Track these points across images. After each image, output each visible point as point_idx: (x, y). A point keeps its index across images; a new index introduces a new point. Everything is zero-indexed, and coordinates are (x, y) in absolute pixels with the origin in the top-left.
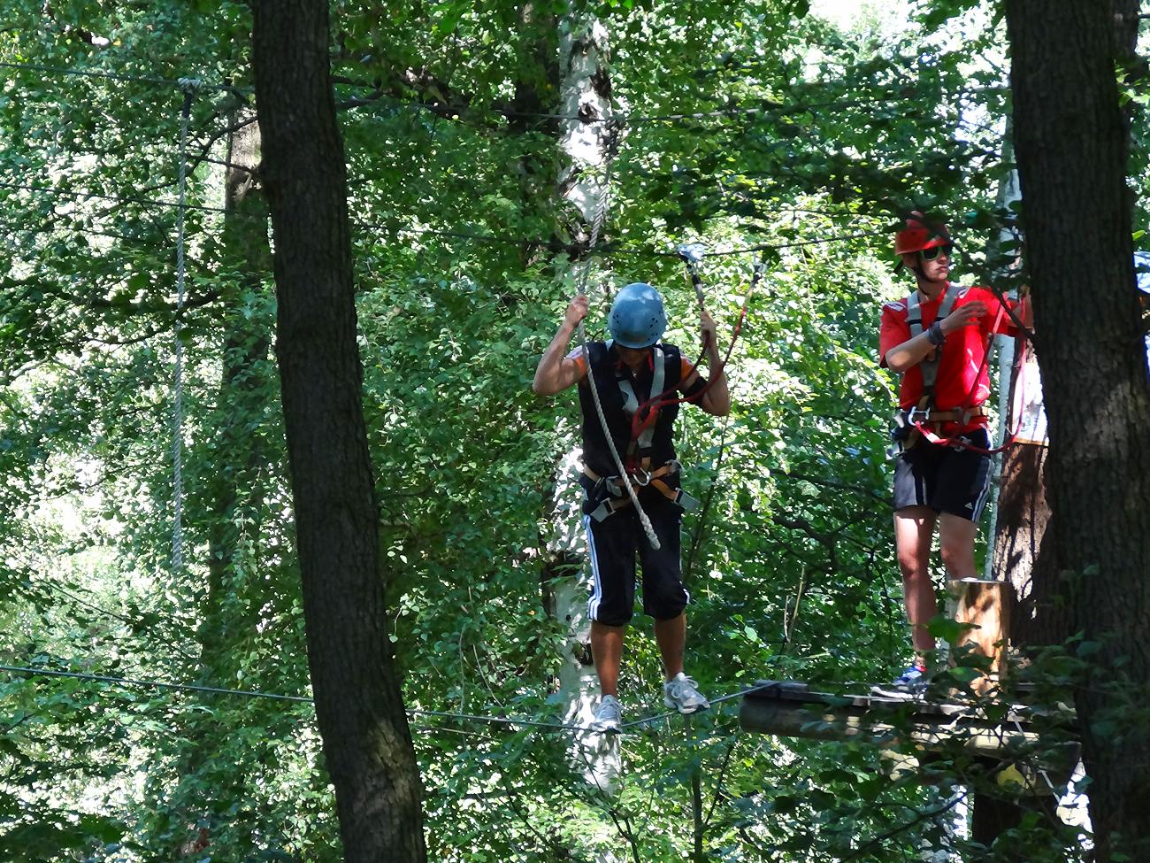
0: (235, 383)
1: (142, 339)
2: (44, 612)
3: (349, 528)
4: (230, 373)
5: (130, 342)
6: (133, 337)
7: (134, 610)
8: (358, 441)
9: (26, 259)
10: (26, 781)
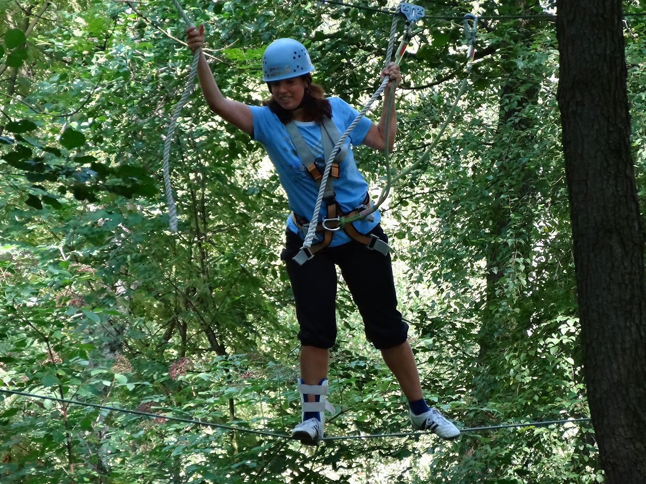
0: (509, 124)
1: (430, 85)
2: (346, 317)
3: (618, 250)
4: (505, 116)
5: (419, 88)
6: (424, 84)
7: (423, 315)
8: (626, 176)
9: (335, 16)
10: (332, 461)
